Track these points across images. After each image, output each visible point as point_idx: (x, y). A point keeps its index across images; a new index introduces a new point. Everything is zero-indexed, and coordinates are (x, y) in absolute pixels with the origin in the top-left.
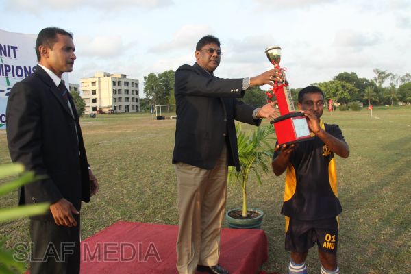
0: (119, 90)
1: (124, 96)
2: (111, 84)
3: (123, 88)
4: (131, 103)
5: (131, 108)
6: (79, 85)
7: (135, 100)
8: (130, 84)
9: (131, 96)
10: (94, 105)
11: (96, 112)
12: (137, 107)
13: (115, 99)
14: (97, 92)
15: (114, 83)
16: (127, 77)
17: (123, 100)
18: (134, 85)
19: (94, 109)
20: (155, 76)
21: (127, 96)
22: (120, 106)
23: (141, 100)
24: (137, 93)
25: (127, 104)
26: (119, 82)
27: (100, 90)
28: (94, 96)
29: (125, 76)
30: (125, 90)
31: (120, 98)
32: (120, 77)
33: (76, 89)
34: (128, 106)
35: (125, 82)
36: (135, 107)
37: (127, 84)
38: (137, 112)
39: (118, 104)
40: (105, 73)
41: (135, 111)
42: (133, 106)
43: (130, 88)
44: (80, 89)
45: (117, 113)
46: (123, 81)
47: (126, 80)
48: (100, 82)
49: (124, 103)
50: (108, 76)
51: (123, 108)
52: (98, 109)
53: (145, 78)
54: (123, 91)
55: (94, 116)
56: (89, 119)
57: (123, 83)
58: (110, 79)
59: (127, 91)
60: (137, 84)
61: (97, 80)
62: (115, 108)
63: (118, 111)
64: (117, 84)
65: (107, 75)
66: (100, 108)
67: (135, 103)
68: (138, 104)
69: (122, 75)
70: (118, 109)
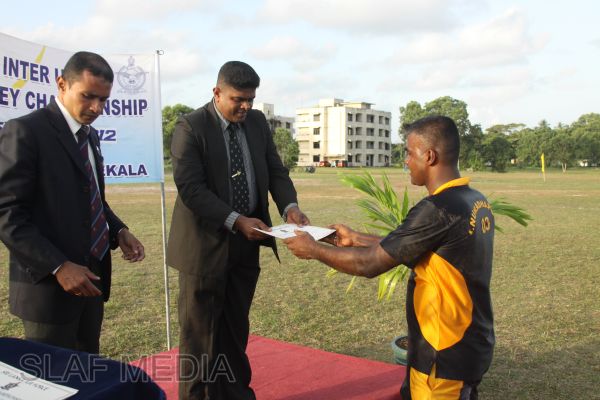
0: (358, 129)
1: (365, 138)
2: (344, 117)
3: (365, 125)
4: (376, 151)
5: (376, 159)
6: (293, 120)
7: (384, 147)
8: (376, 119)
9: (376, 139)
10: (316, 152)
11: (318, 164)
12: (387, 157)
13: (350, 144)
14: (321, 131)
15: (350, 116)
16: (372, 107)
17: (364, 145)
18: (384, 121)
19: (316, 159)
20: (419, 106)
21: (370, 138)
22: (357, 156)
23: (394, 146)
24: (387, 133)
25: (370, 152)
26: (358, 116)
27: (326, 128)
28: (316, 138)
29: (368, 105)
30: (368, 129)
31: (358, 143)
32: (360, 106)
33: (288, 125)
34: (372, 156)
35: (368, 116)
36: (383, 159)
37: (371, 118)
38: (387, 166)
39: (355, 152)
40: (336, 100)
41: (383, 164)
42: (380, 155)
43: (376, 126)
44: (295, 126)
45: (351, 167)
46: (365, 114)
47: (369, 112)
48: (326, 114)
49: (364, 151)
50: (341, 105)
51: (363, 159)
52: (322, 159)
53: (402, 110)
54: (364, 131)
55: (312, 170)
56: (302, 174)
57: (364, 118)
58: (343, 109)
59: (371, 131)
60: (387, 119)
61: (322, 111)
62: (350, 158)
63: (354, 163)
64: (354, 118)
65: (338, 103)
66: (325, 158)
67: (383, 152)
68: (389, 153)
69: (363, 104)
70: (354, 159)
